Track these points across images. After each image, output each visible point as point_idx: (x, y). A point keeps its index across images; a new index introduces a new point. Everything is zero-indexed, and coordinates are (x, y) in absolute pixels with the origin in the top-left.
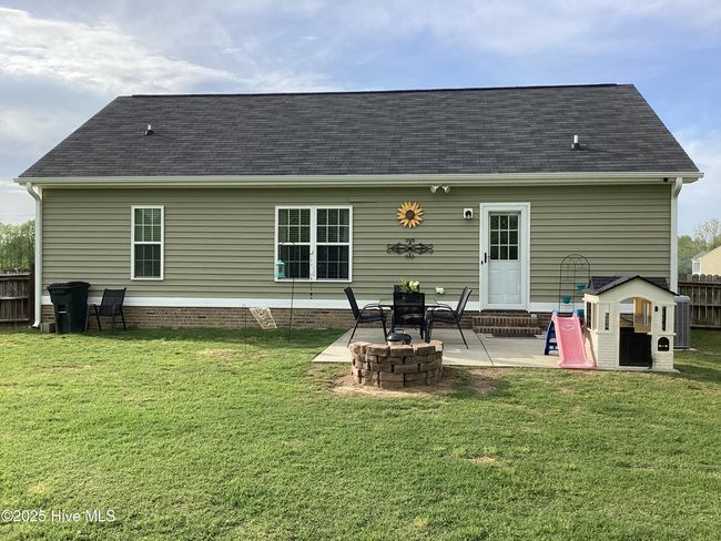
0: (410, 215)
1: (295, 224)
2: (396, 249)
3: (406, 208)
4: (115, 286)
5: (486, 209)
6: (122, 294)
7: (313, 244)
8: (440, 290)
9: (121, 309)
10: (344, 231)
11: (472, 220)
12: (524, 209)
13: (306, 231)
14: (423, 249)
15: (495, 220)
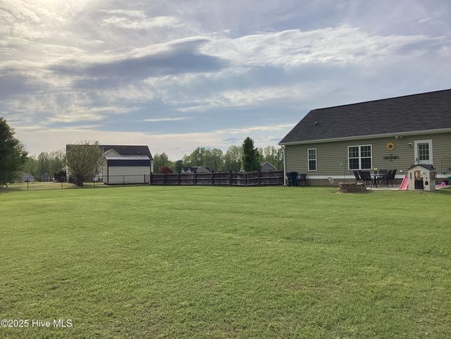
0: (391, 146)
1: (354, 152)
2: (387, 158)
3: (389, 144)
4: (303, 173)
5: (416, 143)
6: (306, 175)
7: (360, 158)
8: (401, 171)
9: (305, 180)
10: (369, 153)
11: (412, 147)
12: (430, 142)
13: (357, 154)
14: (396, 158)
15: (420, 146)
